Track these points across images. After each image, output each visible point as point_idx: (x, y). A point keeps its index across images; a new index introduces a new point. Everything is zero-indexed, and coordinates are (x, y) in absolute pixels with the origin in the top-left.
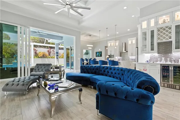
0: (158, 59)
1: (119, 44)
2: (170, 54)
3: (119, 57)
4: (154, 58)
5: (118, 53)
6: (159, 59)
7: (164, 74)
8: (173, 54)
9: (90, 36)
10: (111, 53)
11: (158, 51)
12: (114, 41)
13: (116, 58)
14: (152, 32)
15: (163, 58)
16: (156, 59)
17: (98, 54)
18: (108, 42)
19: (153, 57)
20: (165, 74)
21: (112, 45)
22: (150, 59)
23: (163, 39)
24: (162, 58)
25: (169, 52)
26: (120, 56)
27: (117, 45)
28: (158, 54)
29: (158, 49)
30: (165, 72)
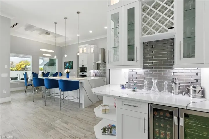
0: (143, 81)
1: (95, 50)
2: (167, 71)
3: (96, 71)
4: (136, 78)
5: (94, 64)
6: (146, 82)
7: (158, 135)
8: (174, 71)
9: (48, 33)
10: (83, 65)
11: (144, 63)
12: (87, 45)
13: (91, 72)
14: (131, 13)
15: (155, 82)
16: (141, 81)
17: (67, 65)
18: (79, 46)
19: (135, 76)
20: (160, 133)
21: (84, 51)
22: (129, 80)
23: (155, 31)
24: (153, 80)
25: (168, 65)
26: (98, 70)
27: (92, 51)
28: (144, 68)
29: (144, 58)
30: (159, 127)
